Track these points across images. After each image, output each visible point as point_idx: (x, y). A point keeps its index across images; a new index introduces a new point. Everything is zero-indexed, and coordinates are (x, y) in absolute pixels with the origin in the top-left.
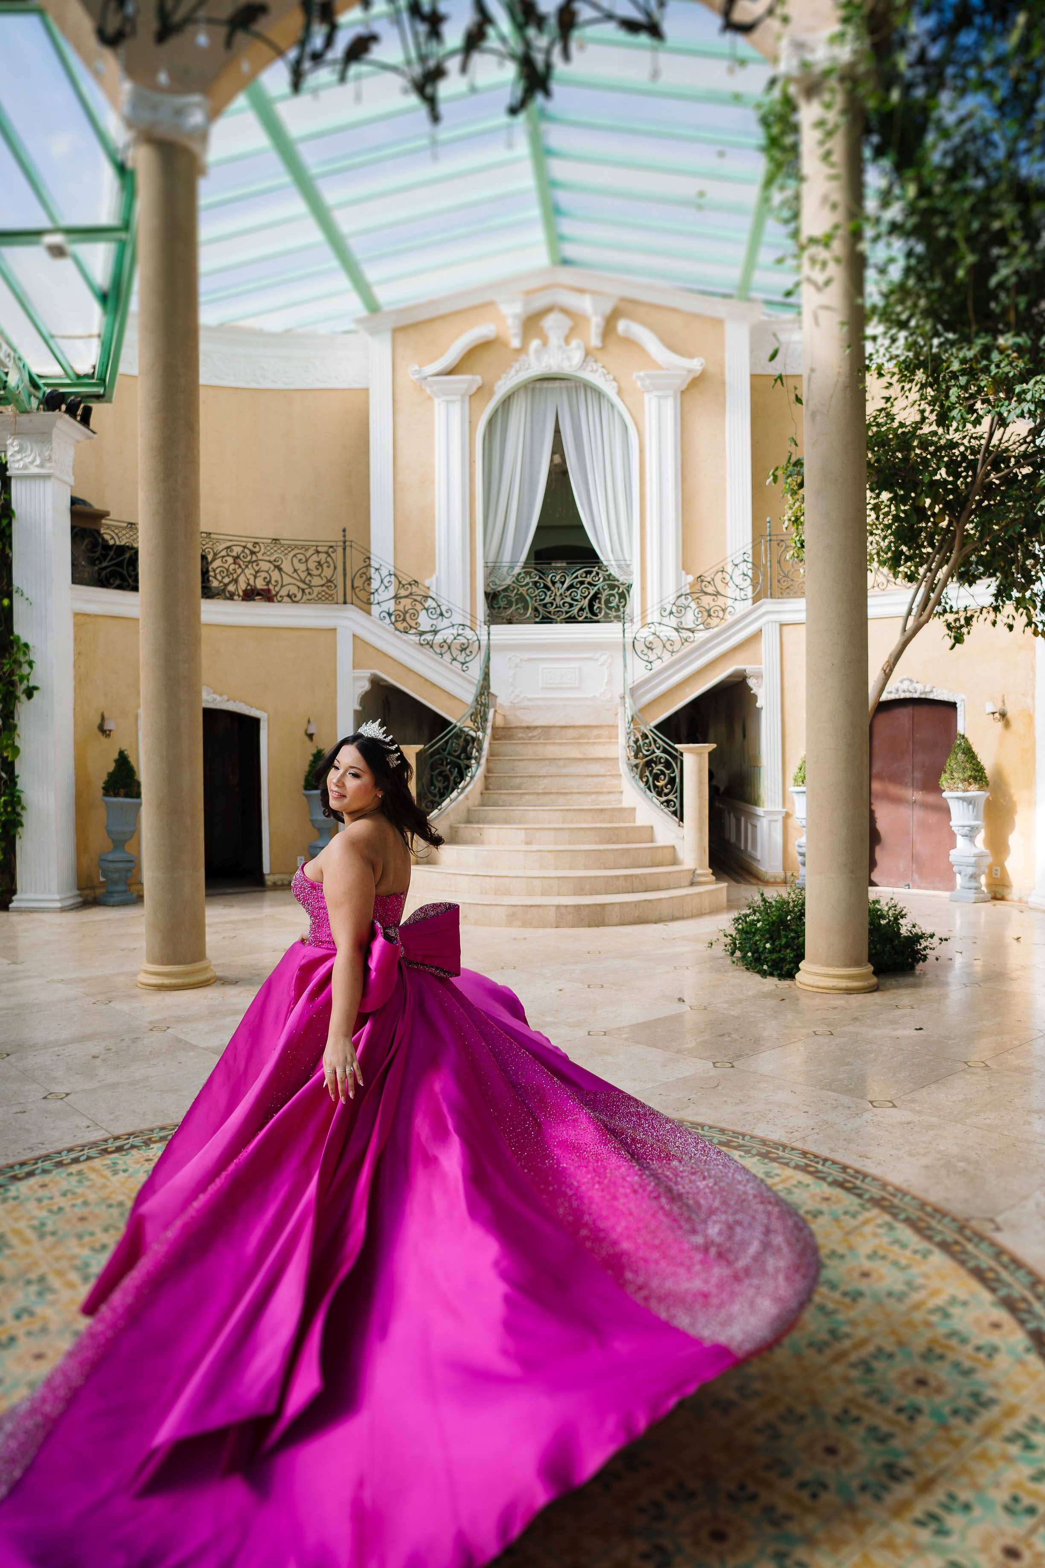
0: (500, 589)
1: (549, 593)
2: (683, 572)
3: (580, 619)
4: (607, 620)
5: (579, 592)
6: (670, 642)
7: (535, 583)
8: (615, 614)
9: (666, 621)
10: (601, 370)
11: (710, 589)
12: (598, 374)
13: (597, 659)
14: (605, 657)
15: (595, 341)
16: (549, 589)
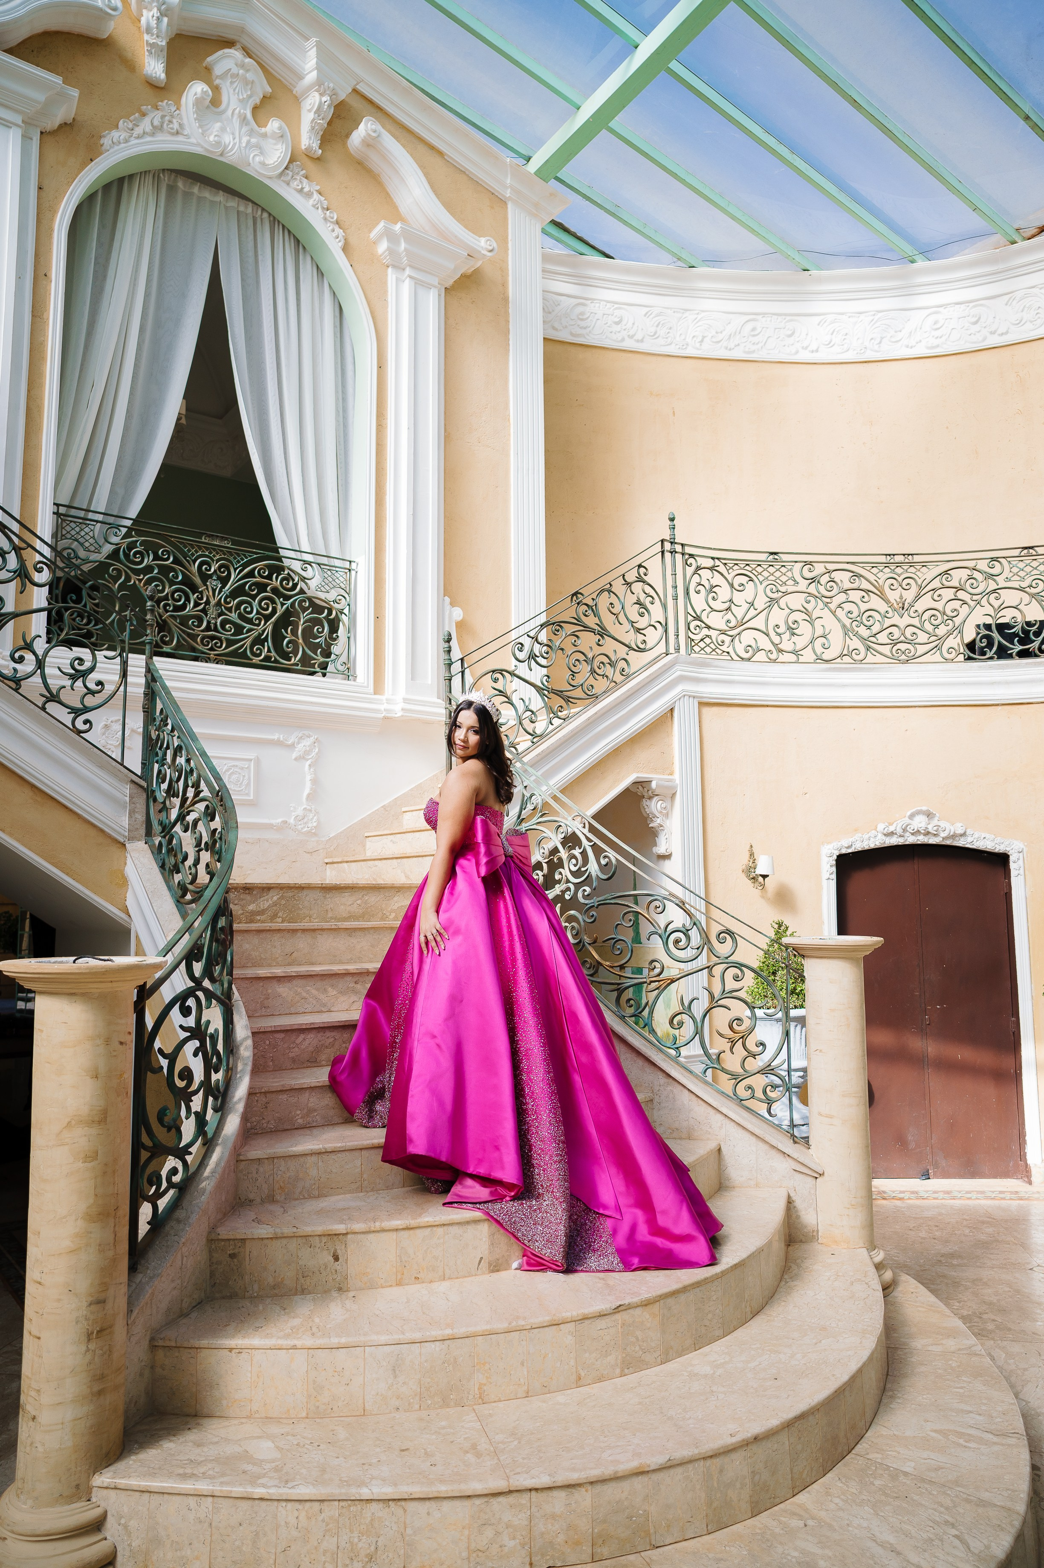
0: (86, 568)
1: (193, 597)
2: (447, 599)
3: (256, 660)
4: (307, 668)
5: (255, 604)
6: (529, 713)
7: (165, 570)
8: (322, 660)
9: (522, 670)
10: (316, 196)
11: (591, 621)
12: (311, 202)
13: (292, 746)
14: (308, 742)
15: (308, 140)
16: (194, 588)
